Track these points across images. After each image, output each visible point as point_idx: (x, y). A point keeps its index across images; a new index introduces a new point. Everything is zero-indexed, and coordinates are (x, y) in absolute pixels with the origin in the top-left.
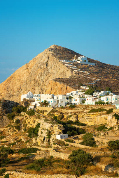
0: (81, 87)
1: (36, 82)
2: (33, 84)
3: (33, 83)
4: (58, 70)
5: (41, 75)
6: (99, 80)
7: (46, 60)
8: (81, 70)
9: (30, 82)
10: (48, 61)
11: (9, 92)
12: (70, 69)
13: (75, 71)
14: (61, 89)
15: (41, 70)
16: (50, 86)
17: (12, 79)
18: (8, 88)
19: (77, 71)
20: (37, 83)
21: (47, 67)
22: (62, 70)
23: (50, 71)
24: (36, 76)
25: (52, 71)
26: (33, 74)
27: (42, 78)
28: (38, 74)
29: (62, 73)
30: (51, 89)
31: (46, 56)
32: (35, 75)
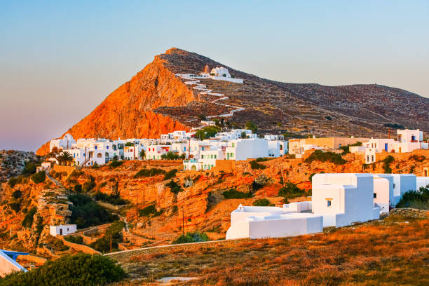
0: (202, 122)
1: (138, 114)
2: (133, 118)
3: (132, 115)
4: (173, 91)
5: (147, 101)
6: (244, 109)
7: (155, 75)
8: (212, 92)
9: (127, 115)
10: (158, 77)
11: (99, 132)
12: (193, 90)
13: (201, 93)
14: (166, 126)
15: (147, 92)
16: (147, 121)
17: (104, 110)
18: (97, 125)
19: (204, 93)
20: (140, 116)
21: (156, 88)
22: (180, 93)
23: (160, 95)
24: (139, 104)
25: (164, 95)
26: (133, 101)
27: (148, 106)
28: (142, 100)
29: (180, 98)
30: (150, 127)
31: (156, 68)
32: (136, 103)
